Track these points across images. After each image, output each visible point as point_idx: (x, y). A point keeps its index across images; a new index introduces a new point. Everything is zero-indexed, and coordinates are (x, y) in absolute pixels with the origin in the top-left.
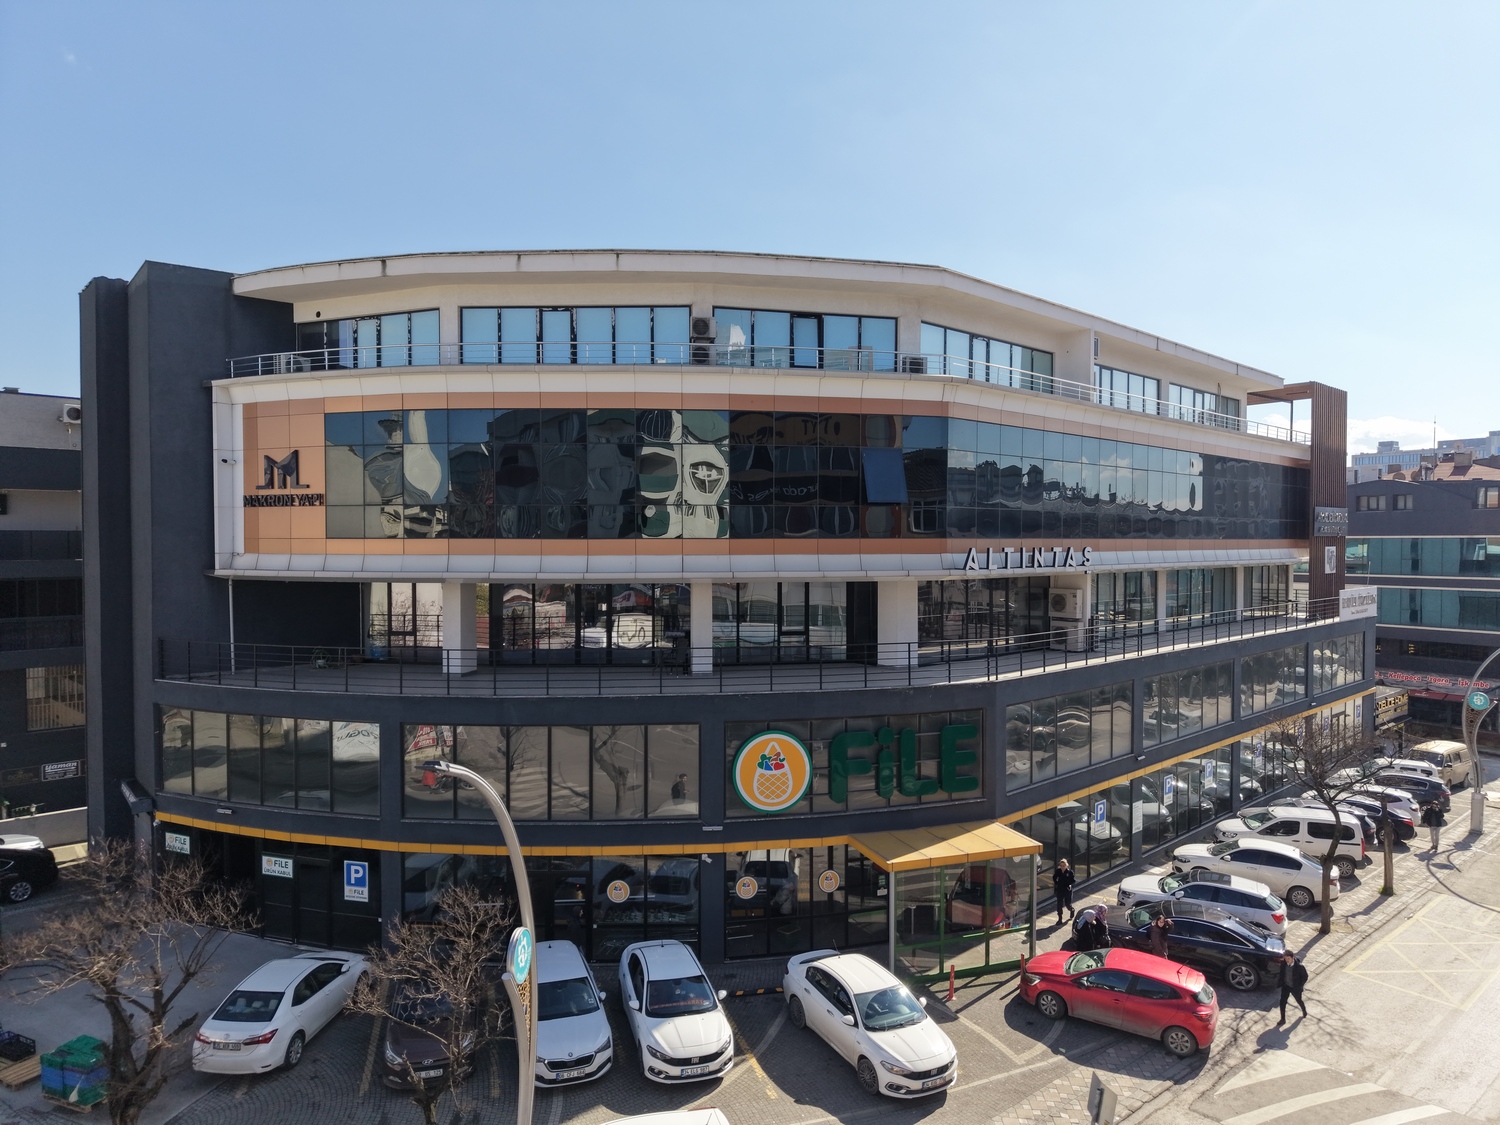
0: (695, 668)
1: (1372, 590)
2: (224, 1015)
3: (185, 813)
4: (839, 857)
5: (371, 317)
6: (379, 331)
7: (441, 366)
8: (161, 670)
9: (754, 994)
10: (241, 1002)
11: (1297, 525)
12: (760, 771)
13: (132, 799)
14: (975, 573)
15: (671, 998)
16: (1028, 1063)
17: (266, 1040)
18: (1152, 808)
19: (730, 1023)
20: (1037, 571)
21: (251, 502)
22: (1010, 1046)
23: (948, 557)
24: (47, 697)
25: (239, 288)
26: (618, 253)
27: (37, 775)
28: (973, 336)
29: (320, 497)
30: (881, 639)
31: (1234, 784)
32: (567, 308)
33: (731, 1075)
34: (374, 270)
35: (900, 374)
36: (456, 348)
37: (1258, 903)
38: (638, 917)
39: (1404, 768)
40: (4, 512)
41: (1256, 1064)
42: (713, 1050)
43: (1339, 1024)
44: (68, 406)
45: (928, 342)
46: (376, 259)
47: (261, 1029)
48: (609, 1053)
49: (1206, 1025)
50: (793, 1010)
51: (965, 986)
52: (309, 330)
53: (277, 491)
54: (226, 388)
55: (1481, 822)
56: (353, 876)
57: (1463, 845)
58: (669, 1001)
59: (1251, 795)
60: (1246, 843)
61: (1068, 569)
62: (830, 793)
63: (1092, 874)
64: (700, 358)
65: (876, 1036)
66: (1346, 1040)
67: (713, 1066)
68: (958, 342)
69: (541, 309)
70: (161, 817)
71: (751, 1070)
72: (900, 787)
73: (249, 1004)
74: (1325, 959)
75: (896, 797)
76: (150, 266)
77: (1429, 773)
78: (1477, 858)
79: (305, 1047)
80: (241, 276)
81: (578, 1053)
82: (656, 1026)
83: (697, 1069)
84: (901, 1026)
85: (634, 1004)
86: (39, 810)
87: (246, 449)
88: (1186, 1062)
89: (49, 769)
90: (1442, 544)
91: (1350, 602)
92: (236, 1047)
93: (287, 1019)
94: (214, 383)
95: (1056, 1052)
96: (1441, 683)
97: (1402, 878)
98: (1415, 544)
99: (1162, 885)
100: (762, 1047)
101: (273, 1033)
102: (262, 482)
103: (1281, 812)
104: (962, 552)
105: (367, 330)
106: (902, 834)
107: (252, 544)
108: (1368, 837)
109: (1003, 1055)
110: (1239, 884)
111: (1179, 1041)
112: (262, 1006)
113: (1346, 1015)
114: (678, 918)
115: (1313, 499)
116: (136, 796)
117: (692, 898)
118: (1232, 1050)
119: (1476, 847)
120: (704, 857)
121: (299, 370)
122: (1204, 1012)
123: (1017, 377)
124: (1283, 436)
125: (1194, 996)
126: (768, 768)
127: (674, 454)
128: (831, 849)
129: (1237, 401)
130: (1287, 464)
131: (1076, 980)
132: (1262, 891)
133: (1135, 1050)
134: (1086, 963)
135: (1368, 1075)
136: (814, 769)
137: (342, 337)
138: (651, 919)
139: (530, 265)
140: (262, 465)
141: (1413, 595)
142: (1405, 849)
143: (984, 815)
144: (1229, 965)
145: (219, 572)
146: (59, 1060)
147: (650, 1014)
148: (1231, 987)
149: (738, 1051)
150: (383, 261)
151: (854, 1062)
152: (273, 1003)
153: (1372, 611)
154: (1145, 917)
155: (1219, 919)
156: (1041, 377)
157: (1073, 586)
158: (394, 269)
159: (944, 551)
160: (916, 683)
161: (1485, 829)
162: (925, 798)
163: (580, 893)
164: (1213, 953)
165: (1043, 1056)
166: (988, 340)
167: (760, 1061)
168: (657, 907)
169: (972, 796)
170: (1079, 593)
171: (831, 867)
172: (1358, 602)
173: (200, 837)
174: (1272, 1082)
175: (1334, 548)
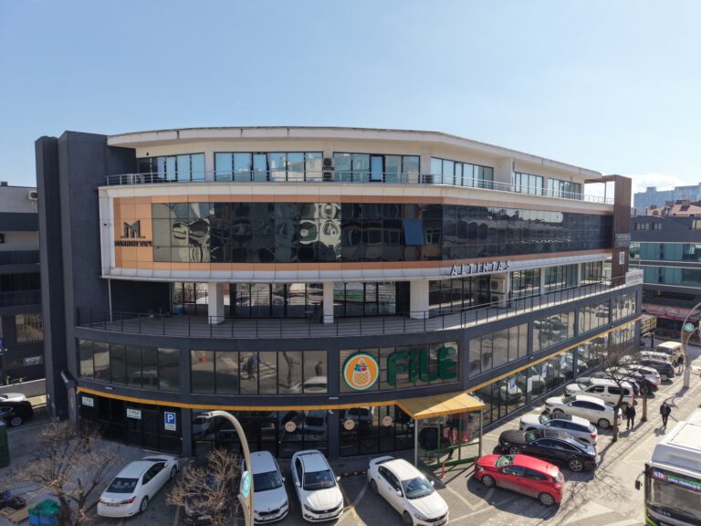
0: (325, 321)
1: (641, 271)
2: (111, 490)
3: (91, 388)
4: (392, 410)
5: (172, 156)
6: (176, 163)
7: (205, 181)
8: (79, 322)
9: (353, 475)
10: (119, 483)
11: (607, 242)
12: (355, 372)
13: (66, 381)
14: (456, 275)
15: (315, 481)
16: (478, 509)
17: (131, 501)
18: (536, 378)
19: (342, 492)
20: (485, 273)
21: (118, 244)
22: (469, 501)
23: (443, 269)
24: (25, 324)
25: (111, 142)
26: (288, 128)
27: (22, 362)
28: (455, 162)
29: (150, 242)
30: (411, 309)
31: (574, 363)
32: (265, 153)
33: (342, 517)
34: (173, 136)
35: (421, 185)
36: (213, 174)
37: (584, 429)
38: (299, 437)
39: (654, 357)
40: (3, 242)
41: (581, 509)
42: (334, 506)
43: (619, 489)
44: (31, 192)
45: (434, 168)
46: (174, 130)
47: (128, 496)
48: (287, 507)
49: (559, 492)
50: (372, 486)
51: (449, 471)
52: (143, 161)
53: (130, 239)
54: (105, 191)
55: (688, 383)
56: (169, 419)
57: (679, 395)
58: (314, 482)
59: (582, 369)
60: (580, 398)
61: (499, 271)
62: (388, 381)
63: (509, 411)
64: (327, 178)
65: (411, 502)
66: (623, 497)
67: (334, 513)
68: (449, 166)
69: (252, 153)
70: (80, 389)
71: (351, 514)
72: (420, 378)
73: (122, 484)
74: (614, 455)
75: (419, 383)
76: (68, 133)
77: (664, 358)
78: (686, 401)
79: (148, 503)
80: (112, 136)
81: (273, 508)
82: (308, 495)
83: (327, 515)
84: (423, 496)
85: (298, 484)
86: (24, 380)
87: (115, 219)
88: (550, 508)
89: (27, 360)
90: (675, 246)
91: (630, 278)
92: (117, 505)
93: (140, 491)
94: (100, 188)
95: (490, 504)
96: (672, 311)
97: (651, 412)
98: (662, 246)
99: (540, 419)
100: (357, 502)
101: (134, 498)
102: (123, 234)
103: (596, 382)
104: (448, 266)
105: (171, 162)
106: (421, 400)
107: (119, 263)
108: (636, 392)
109: (466, 506)
110: (576, 420)
111: (546, 499)
112: (128, 485)
113: (623, 484)
114: (318, 438)
115: (615, 229)
116: (68, 379)
117: (324, 428)
118: (571, 502)
119: (686, 395)
120: (330, 411)
121: (139, 182)
122: (558, 486)
123: (476, 183)
124: (601, 201)
125: (554, 479)
126: (359, 370)
127: (316, 223)
128: (388, 407)
129: (580, 184)
130: (603, 214)
131: (500, 470)
132: (586, 423)
133: (526, 503)
134: (504, 461)
135: (632, 515)
136: (380, 370)
137: (159, 165)
138: (306, 439)
139: (247, 134)
140: (123, 227)
141: (660, 269)
142: (652, 397)
143: (458, 389)
144: (570, 460)
145: (104, 276)
146: (36, 512)
147: (305, 489)
148: (572, 470)
149: (346, 505)
150: (178, 131)
151: (402, 513)
152: (133, 483)
153: (641, 281)
154: (532, 437)
155: (565, 437)
156: (487, 181)
157: (501, 278)
158: (183, 135)
159: (440, 266)
160: (429, 329)
161: (690, 386)
162: (432, 382)
163: (273, 425)
164: (563, 454)
165: (484, 506)
166: (462, 164)
167: (356, 509)
168: (309, 432)
169: (453, 381)
170: (504, 281)
171: (388, 415)
172: (635, 277)
173: (98, 399)
174: (589, 518)
175: (623, 253)
